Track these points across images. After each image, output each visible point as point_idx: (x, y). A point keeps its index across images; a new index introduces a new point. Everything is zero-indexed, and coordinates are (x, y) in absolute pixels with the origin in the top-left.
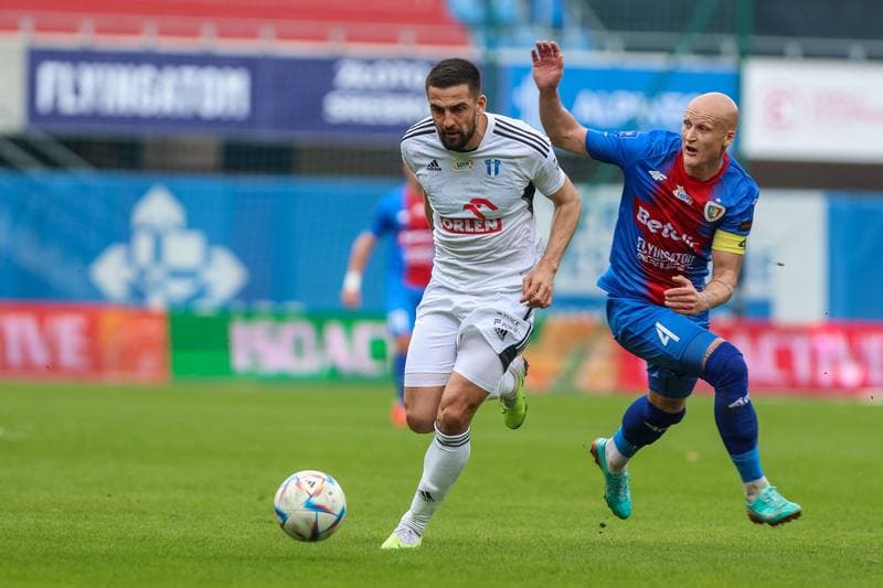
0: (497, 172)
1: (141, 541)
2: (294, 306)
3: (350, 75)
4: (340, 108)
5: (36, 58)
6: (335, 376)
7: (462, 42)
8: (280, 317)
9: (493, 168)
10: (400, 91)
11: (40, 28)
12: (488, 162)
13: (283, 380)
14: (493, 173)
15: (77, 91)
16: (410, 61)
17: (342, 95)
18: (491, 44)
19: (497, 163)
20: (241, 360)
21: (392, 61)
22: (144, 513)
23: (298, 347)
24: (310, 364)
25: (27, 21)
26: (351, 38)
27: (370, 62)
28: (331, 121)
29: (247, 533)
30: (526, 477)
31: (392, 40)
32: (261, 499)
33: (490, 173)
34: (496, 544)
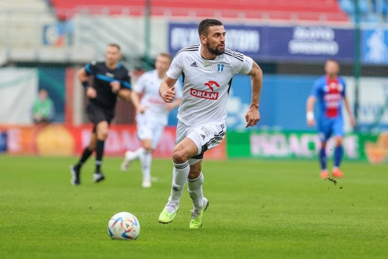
0: (222, 70)
1: (214, 224)
2: (277, 128)
3: (300, 33)
4: (296, 47)
5: (172, 26)
6: (294, 157)
7: (346, 20)
8: (271, 132)
9: (220, 68)
10: (320, 40)
11: (174, 14)
12: (219, 65)
13: (272, 158)
14: (220, 70)
15: (188, 40)
16: (324, 28)
17: (296, 42)
18: (357, 21)
19: (223, 66)
20: (255, 150)
21: (317, 28)
22: (215, 212)
23: (279, 144)
24: (283, 152)
25: (168, 11)
26: (301, 18)
27: (307, 28)
28: (292, 52)
29: (257, 221)
30: (371, 198)
31: (317, 19)
32: (263, 207)
33: (219, 70)
34: (359, 226)
